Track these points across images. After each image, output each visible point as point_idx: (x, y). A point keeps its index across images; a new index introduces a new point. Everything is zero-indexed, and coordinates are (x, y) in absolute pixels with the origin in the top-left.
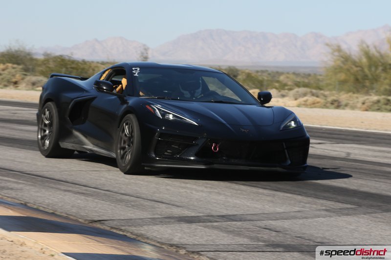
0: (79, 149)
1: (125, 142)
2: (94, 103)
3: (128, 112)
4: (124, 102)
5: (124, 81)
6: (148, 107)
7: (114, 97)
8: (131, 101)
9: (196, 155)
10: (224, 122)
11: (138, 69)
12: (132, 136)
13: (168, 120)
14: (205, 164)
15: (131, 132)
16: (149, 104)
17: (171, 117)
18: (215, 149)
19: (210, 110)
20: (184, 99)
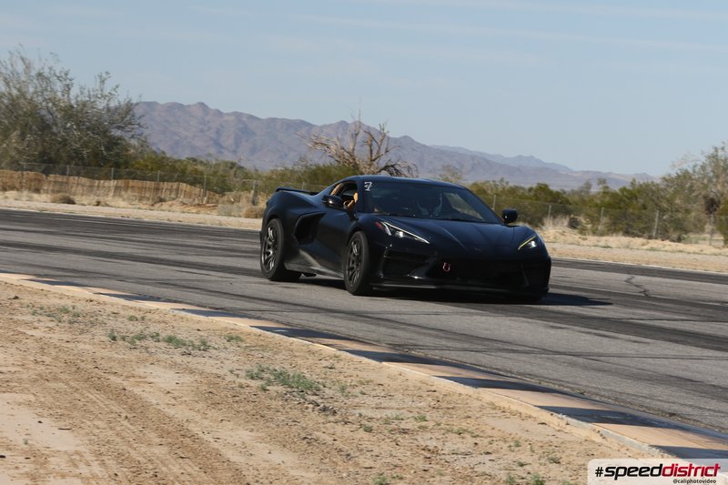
0: (306, 271)
1: (353, 263)
2: (322, 220)
3: (356, 229)
4: (353, 219)
5: (356, 196)
6: (377, 223)
7: (343, 213)
8: (361, 217)
9: (427, 274)
10: (457, 240)
11: (371, 183)
12: (360, 256)
13: (398, 238)
14: (435, 284)
15: (360, 251)
16: (379, 221)
17: (401, 234)
18: (446, 268)
19: (446, 228)
20: (420, 216)
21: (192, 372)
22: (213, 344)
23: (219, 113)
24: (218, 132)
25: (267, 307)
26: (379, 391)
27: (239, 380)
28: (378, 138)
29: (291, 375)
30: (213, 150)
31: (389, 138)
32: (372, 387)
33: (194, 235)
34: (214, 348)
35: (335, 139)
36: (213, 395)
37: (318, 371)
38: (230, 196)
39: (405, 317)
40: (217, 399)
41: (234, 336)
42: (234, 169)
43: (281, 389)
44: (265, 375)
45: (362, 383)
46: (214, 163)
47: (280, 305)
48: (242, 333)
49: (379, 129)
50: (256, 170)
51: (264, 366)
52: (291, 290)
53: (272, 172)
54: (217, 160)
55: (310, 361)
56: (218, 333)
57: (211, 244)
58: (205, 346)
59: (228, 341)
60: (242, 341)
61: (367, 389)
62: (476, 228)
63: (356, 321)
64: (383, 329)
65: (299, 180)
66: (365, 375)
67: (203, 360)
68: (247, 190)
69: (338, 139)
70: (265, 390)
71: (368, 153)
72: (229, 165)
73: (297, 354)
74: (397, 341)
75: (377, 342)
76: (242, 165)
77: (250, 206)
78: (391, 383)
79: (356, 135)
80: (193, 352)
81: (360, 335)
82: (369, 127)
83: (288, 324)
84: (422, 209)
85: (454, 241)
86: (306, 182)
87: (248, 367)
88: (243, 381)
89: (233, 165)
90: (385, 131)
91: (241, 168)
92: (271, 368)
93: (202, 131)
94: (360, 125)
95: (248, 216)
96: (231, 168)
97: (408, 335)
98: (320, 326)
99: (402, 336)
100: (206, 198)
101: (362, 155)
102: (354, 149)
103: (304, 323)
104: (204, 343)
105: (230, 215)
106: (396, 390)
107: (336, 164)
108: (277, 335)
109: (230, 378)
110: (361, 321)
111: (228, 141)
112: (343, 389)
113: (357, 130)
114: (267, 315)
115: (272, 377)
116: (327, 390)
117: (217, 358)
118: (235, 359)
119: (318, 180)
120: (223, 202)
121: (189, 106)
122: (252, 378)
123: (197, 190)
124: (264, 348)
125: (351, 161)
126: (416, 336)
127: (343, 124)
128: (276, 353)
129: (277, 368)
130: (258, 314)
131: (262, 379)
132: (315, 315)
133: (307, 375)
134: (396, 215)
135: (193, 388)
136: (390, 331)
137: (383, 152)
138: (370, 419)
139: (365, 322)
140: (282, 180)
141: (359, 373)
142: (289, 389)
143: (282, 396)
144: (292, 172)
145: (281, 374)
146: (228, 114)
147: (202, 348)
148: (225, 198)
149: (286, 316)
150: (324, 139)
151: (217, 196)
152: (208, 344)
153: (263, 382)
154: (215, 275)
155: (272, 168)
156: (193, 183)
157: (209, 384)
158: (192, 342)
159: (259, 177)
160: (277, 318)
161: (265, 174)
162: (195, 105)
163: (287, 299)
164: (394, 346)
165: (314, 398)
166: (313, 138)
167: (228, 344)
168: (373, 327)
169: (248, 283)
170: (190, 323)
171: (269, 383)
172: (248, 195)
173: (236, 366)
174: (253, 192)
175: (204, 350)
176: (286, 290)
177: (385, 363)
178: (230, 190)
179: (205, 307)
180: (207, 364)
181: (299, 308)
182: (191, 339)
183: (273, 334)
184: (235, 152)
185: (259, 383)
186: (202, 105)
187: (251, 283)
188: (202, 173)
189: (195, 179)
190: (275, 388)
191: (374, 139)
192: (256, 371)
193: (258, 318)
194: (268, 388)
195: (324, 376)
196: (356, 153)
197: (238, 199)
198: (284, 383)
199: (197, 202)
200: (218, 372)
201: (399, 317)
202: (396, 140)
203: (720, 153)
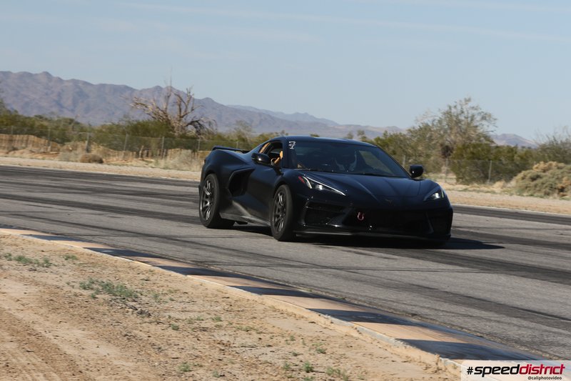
0: (238, 220)
1: (279, 211)
2: (253, 175)
3: (281, 183)
4: (279, 173)
6: (300, 178)
7: (270, 169)
8: (286, 172)
10: (370, 192)
11: (294, 143)
12: (284, 207)
13: (318, 191)
14: (351, 232)
15: (285, 202)
16: (302, 176)
17: (321, 188)
18: (361, 217)
19: (359, 182)
20: (337, 171)
21: (37, 284)
22: (54, 262)
23: (60, 80)
24: (59, 95)
25: (97, 233)
26: (184, 298)
27: (74, 290)
28: (186, 100)
29: (116, 285)
30: (55, 110)
31: (194, 100)
32: (179, 294)
33: (40, 176)
34: (56, 266)
35: (152, 101)
36: (53, 302)
37: (136, 282)
38: (69, 145)
39: (206, 240)
40: (56, 305)
41: (71, 255)
42: (72, 124)
43: (107, 297)
44: (95, 286)
45: (171, 292)
46: (56, 119)
47: (107, 231)
48: (77, 253)
49: (186, 92)
50: (90, 125)
51: (94, 279)
52: (117, 220)
53: (103, 126)
54: (58, 117)
55: (131, 275)
56: (58, 253)
57: (53, 183)
58: (47, 264)
59: (66, 259)
60: (77, 259)
61: (174, 296)
62: (386, 181)
63: (167, 243)
64: (188, 250)
65: (124, 133)
66: (173, 286)
67: (46, 275)
68: (83, 140)
69: (154, 100)
70: (94, 298)
71: (178, 111)
72: (69, 121)
73: (120, 269)
74: (199, 258)
75: (182, 260)
76: (79, 121)
77: (85, 153)
78: (194, 292)
79: (169, 97)
80: (38, 268)
81: (170, 254)
82: (178, 91)
83: (114, 246)
84: (339, 166)
85: (368, 194)
86: (129, 133)
87: (81, 280)
88: (77, 291)
89: (72, 121)
90: (191, 94)
91: (78, 123)
92: (100, 280)
93: (47, 94)
94: (171, 89)
95: (83, 161)
96: (70, 123)
97: (208, 254)
98: (139, 247)
99: (203, 254)
100: (50, 147)
101: (173, 113)
102: (166, 109)
103: (125, 244)
104: (47, 261)
105: (68, 161)
106: (198, 297)
107: (153, 120)
108: (105, 254)
109: (67, 288)
110: (171, 243)
111: (67, 102)
112: (156, 297)
113: (169, 93)
114: (96, 239)
115: (100, 288)
116: (143, 298)
117: (57, 273)
118: (71, 273)
119: (138, 132)
120: (63, 151)
121: (36, 75)
122: (85, 288)
123: (43, 141)
124: (94, 265)
125: (165, 117)
126: (214, 255)
127: (158, 89)
128: (104, 269)
129: (104, 280)
130: (90, 238)
131: (92, 289)
132: (135, 239)
133: (128, 286)
134: (316, 171)
135: (38, 297)
136: (194, 251)
137: (189, 110)
138: (177, 320)
139: (174, 244)
140: (110, 133)
141: (169, 284)
142: (114, 297)
143: (108, 302)
144: (118, 126)
145: (107, 285)
146: (67, 81)
147: (45, 265)
148: (65, 147)
149: (112, 240)
150: (143, 100)
151: (59, 146)
152: (50, 262)
153: (93, 292)
154: (56, 208)
155: (102, 124)
156: (39, 135)
157: (50, 293)
158: (37, 260)
159: (92, 130)
160: (104, 241)
161: (97, 128)
162: (41, 74)
163: (113, 226)
164: (196, 262)
165: (133, 304)
166: (134, 99)
167: (65, 262)
168: (181, 248)
169: (83, 213)
170: (35, 245)
171: (98, 292)
172: (83, 144)
173: (72, 279)
174: (87, 142)
175: (46, 267)
176: (112, 220)
177: (189, 276)
178: (69, 141)
179: (48, 233)
180: (49, 278)
181: (122, 233)
182: (37, 258)
183: (101, 254)
184: (72, 111)
185: (90, 292)
186: (47, 74)
187: (85, 214)
188: (46, 128)
189: (41, 132)
190: (103, 296)
191: (182, 101)
192: (87, 283)
193: (90, 241)
194: (97, 296)
195: (141, 286)
196: (168, 111)
197: (75, 148)
198: (110, 292)
199: (42, 150)
200: (57, 284)
201: (201, 239)
202: (199, 101)
203: (453, 110)
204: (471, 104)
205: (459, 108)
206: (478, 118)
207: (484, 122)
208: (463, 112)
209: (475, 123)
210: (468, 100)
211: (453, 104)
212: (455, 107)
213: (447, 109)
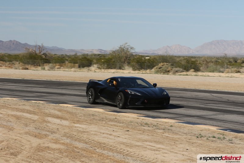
0: (102, 102)
7: (114, 88)
10: (147, 94)
11: (120, 79)
13: (132, 94)
18: (146, 101)
62: (150, 90)
71: (39, 51)
79: (36, 46)
125: (35, 53)
137: (43, 50)
150: (28, 48)
191: (40, 47)
196: (36, 51)
203: (122, 47)
204: (127, 44)
205: (124, 46)
206: (129, 49)
207: (131, 50)
208: (125, 47)
209: (129, 50)
210: (127, 43)
211: (122, 45)
212: (123, 46)
213: (120, 46)
